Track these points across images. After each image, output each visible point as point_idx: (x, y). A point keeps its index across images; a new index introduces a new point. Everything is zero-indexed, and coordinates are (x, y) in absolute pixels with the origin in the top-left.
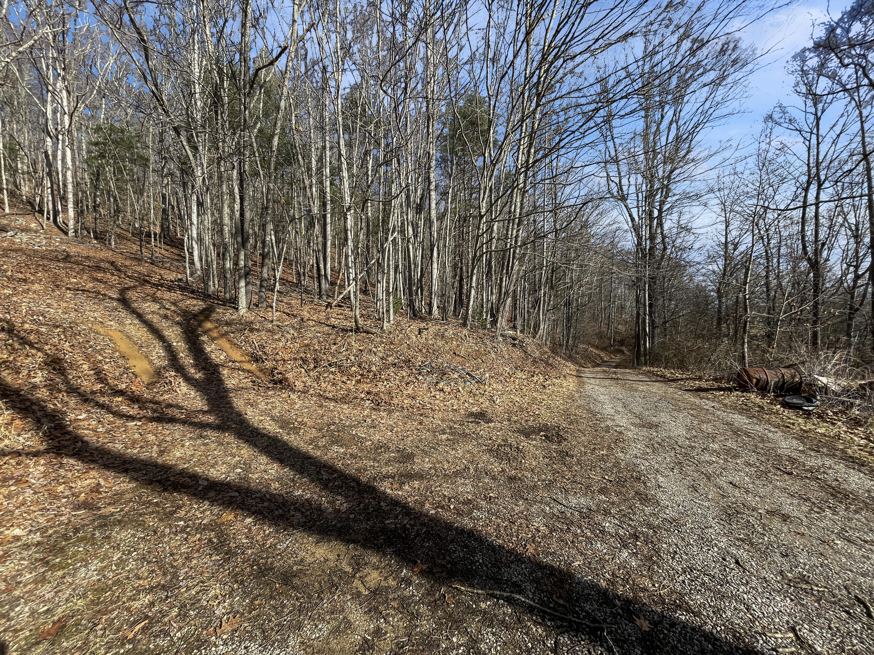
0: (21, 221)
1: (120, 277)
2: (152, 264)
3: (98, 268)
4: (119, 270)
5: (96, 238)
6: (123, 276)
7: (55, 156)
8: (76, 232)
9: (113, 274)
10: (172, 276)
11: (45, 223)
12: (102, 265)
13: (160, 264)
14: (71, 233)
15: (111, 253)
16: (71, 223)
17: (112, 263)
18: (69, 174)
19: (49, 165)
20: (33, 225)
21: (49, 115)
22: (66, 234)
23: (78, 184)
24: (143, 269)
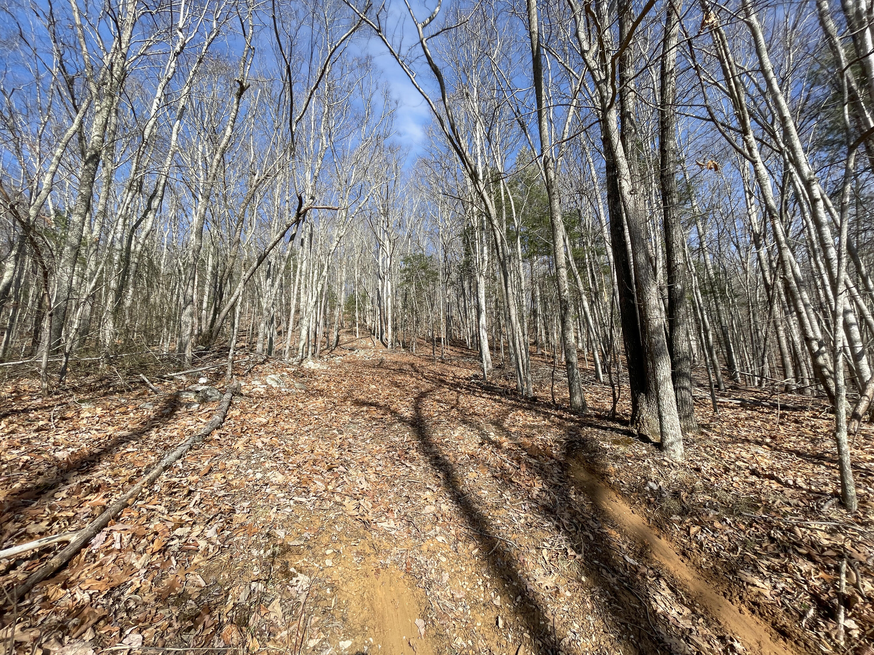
0: (364, 342)
1: (418, 379)
2: (442, 362)
3: (401, 371)
4: (417, 371)
5: (404, 347)
6: (420, 377)
7: (382, 291)
8: (392, 344)
9: (412, 376)
10: (464, 373)
11: (375, 340)
12: (405, 367)
13: (449, 362)
14: (389, 346)
15: (412, 357)
16: (389, 338)
17: (412, 365)
18: (389, 300)
19: (379, 298)
20: (370, 344)
21: (380, 264)
22: (387, 347)
23: (394, 307)
24: (437, 368)
